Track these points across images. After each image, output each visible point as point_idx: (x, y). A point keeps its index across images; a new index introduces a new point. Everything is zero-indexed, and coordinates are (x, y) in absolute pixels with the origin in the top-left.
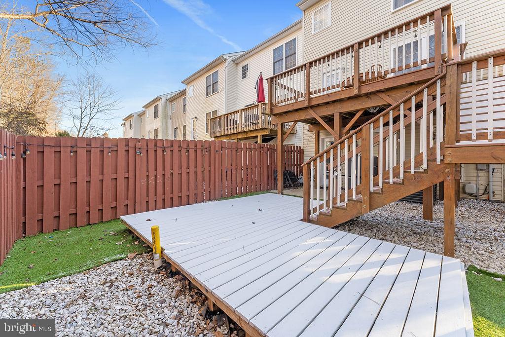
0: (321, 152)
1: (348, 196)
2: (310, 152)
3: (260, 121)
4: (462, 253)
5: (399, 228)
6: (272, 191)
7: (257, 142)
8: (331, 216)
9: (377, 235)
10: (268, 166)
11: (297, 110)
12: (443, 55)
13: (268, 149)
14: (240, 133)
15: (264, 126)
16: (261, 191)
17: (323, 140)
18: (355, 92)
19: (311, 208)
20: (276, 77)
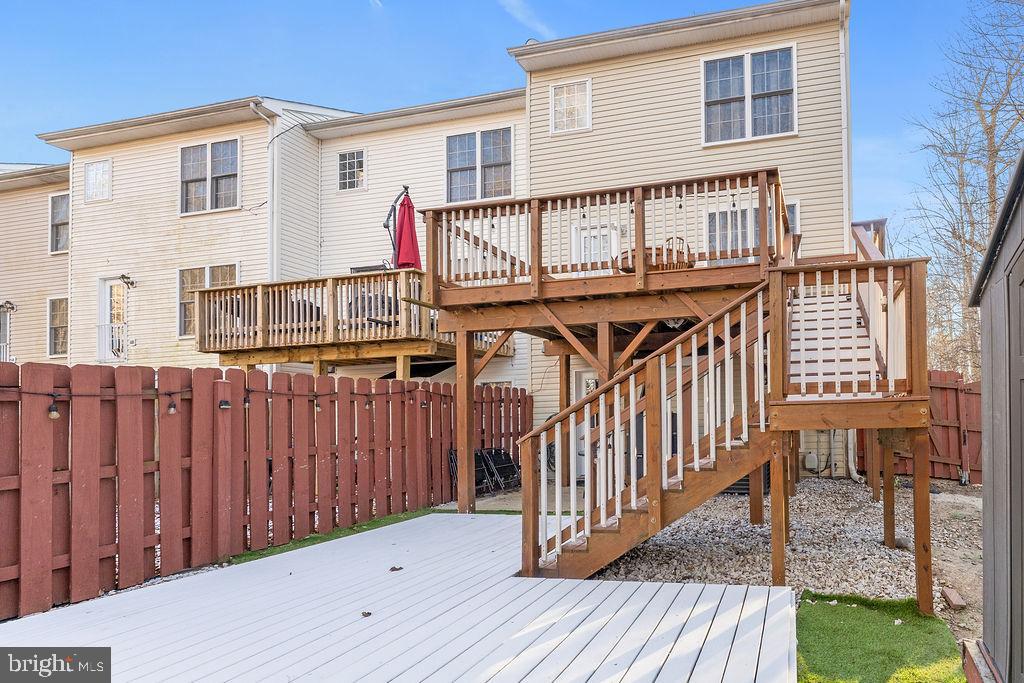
0: (573, 402)
1: (623, 504)
2: (547, 403)
3: (402, 317)
4: (796, 572)
5: (715, 549)
6: (442, 507)
7: (393, 375)
8: (587, 550)
9: (678, 572)
10: (429, 443)
11: (509, 304)
12: (771, 248)
13: (429, 396)
14: (333, 345)
15: (415, 333)
16: (405, 510)
17: (579, 375)
18: (638, 284)
19: (542, 542)
20: (449, 211)
